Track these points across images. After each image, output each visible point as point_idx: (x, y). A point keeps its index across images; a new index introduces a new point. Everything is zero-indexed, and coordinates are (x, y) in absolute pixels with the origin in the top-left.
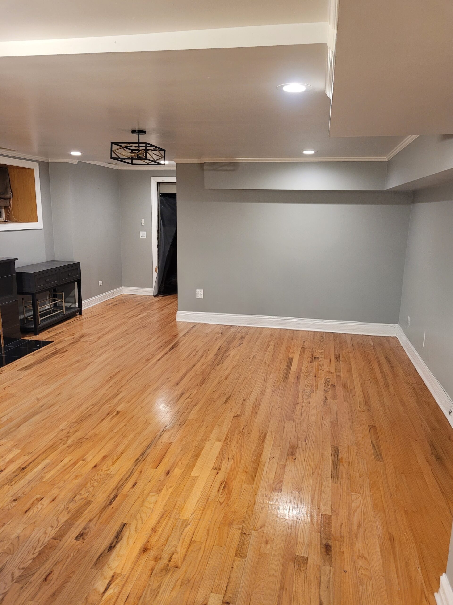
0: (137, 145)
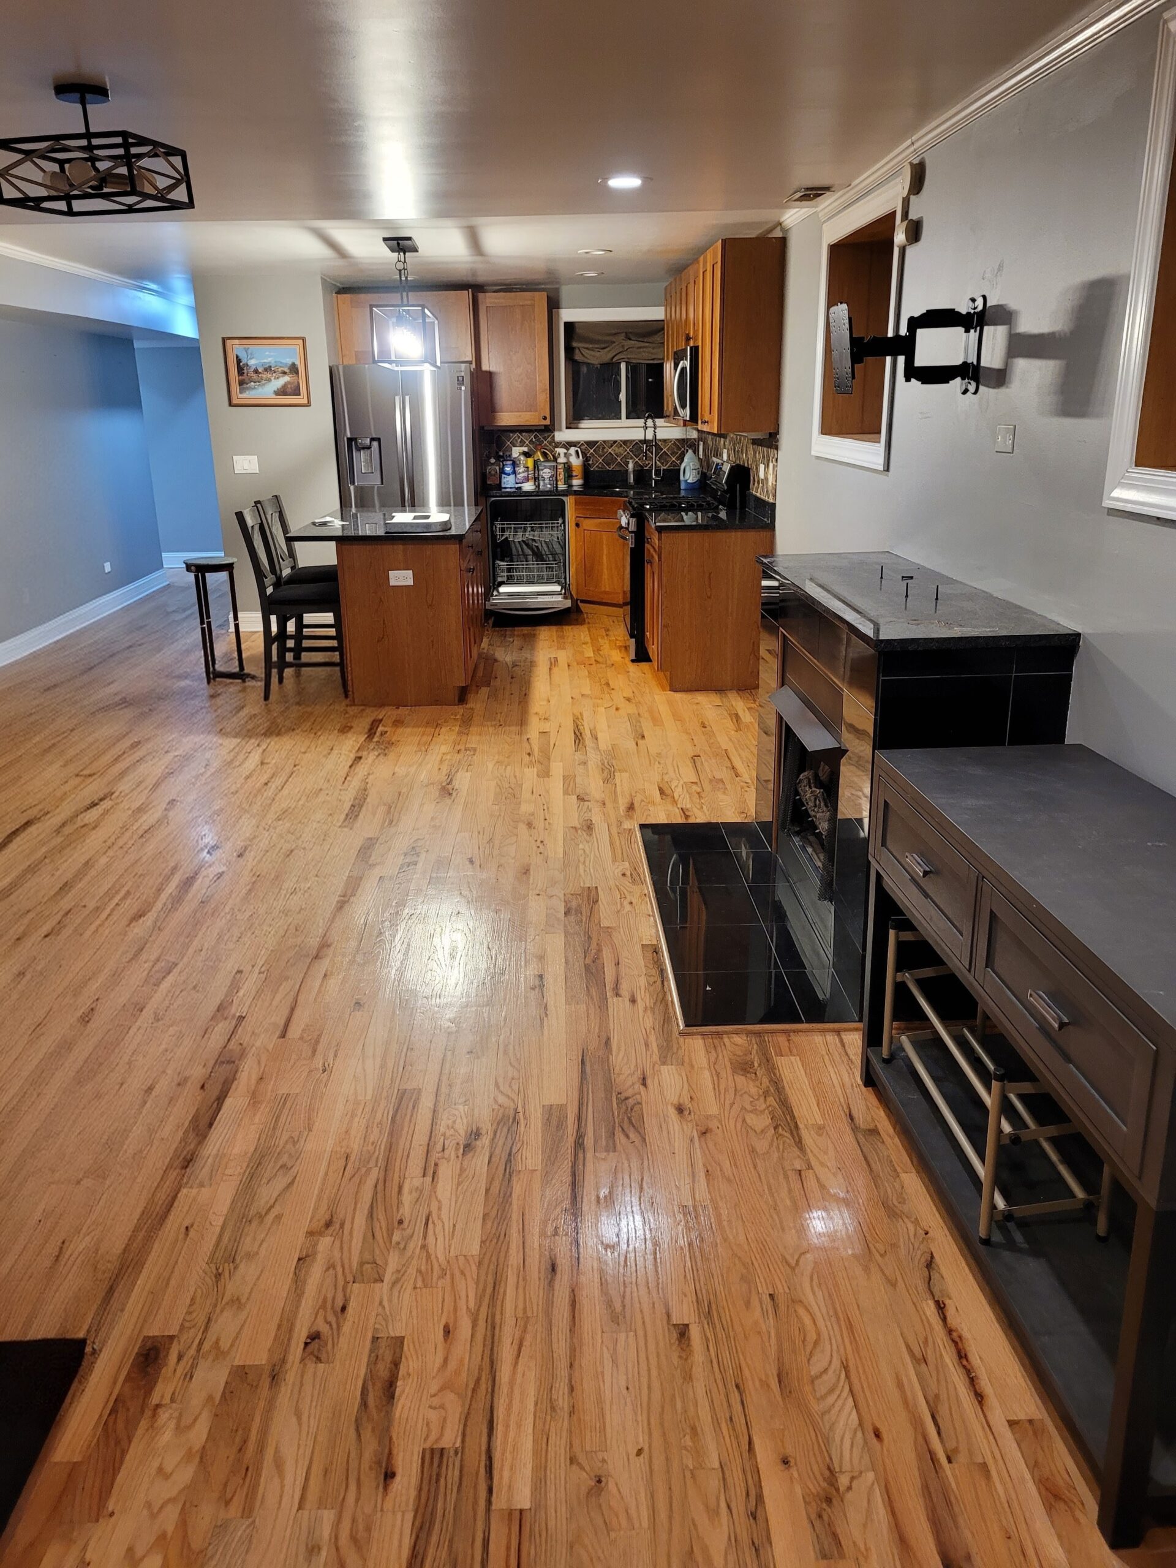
0: (83, 142)
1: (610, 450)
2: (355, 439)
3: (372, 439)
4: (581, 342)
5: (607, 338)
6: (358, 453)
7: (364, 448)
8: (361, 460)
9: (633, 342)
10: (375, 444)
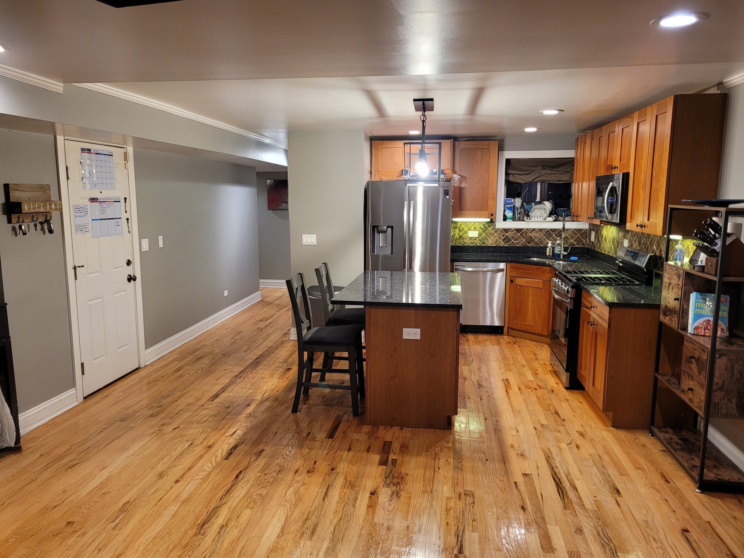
1: (530, 235)
2: (377, 227)
3: (388, 227)
4: (514, 170)
5: (531, 168)
6: (378, 235)
7: (382, 232)
8: (380, 240)
9: (547, 171)
10: (389, 229)
